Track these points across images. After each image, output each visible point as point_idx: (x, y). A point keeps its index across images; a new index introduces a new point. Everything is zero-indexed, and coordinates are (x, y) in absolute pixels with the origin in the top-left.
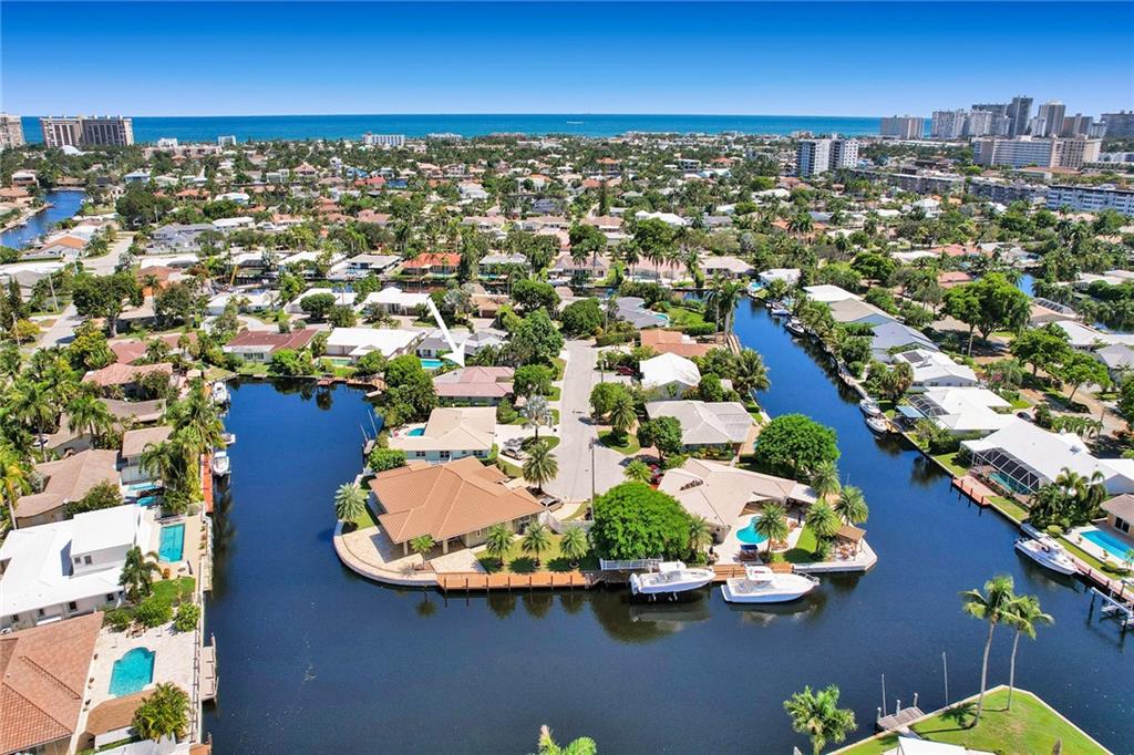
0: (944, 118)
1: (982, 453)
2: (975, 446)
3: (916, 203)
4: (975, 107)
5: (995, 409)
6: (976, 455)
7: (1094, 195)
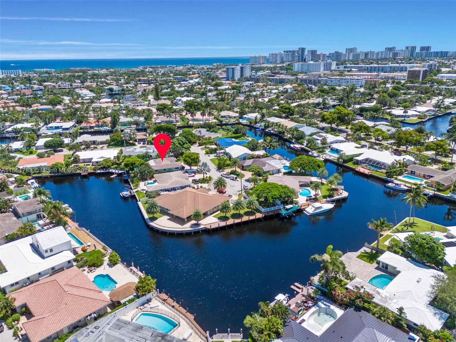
0: (274, 56)
1: (363, 160)
2: (360, 158)
3: (284, 87)
4: (284, 51)
5: (356, 147)
6: (360, 161)
7: (343, 80)
